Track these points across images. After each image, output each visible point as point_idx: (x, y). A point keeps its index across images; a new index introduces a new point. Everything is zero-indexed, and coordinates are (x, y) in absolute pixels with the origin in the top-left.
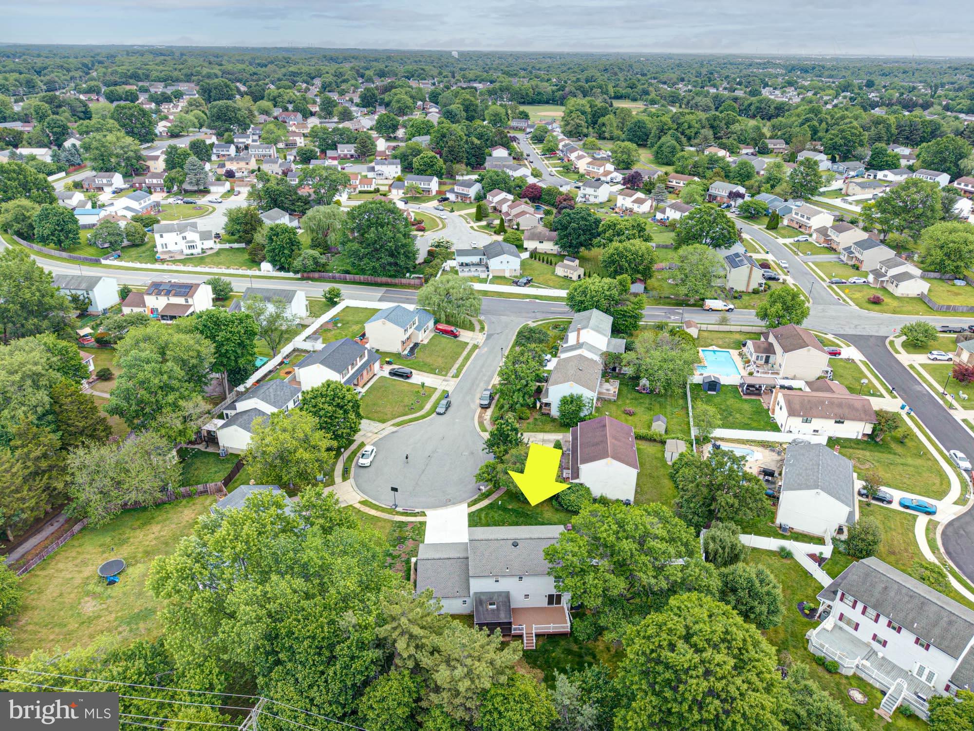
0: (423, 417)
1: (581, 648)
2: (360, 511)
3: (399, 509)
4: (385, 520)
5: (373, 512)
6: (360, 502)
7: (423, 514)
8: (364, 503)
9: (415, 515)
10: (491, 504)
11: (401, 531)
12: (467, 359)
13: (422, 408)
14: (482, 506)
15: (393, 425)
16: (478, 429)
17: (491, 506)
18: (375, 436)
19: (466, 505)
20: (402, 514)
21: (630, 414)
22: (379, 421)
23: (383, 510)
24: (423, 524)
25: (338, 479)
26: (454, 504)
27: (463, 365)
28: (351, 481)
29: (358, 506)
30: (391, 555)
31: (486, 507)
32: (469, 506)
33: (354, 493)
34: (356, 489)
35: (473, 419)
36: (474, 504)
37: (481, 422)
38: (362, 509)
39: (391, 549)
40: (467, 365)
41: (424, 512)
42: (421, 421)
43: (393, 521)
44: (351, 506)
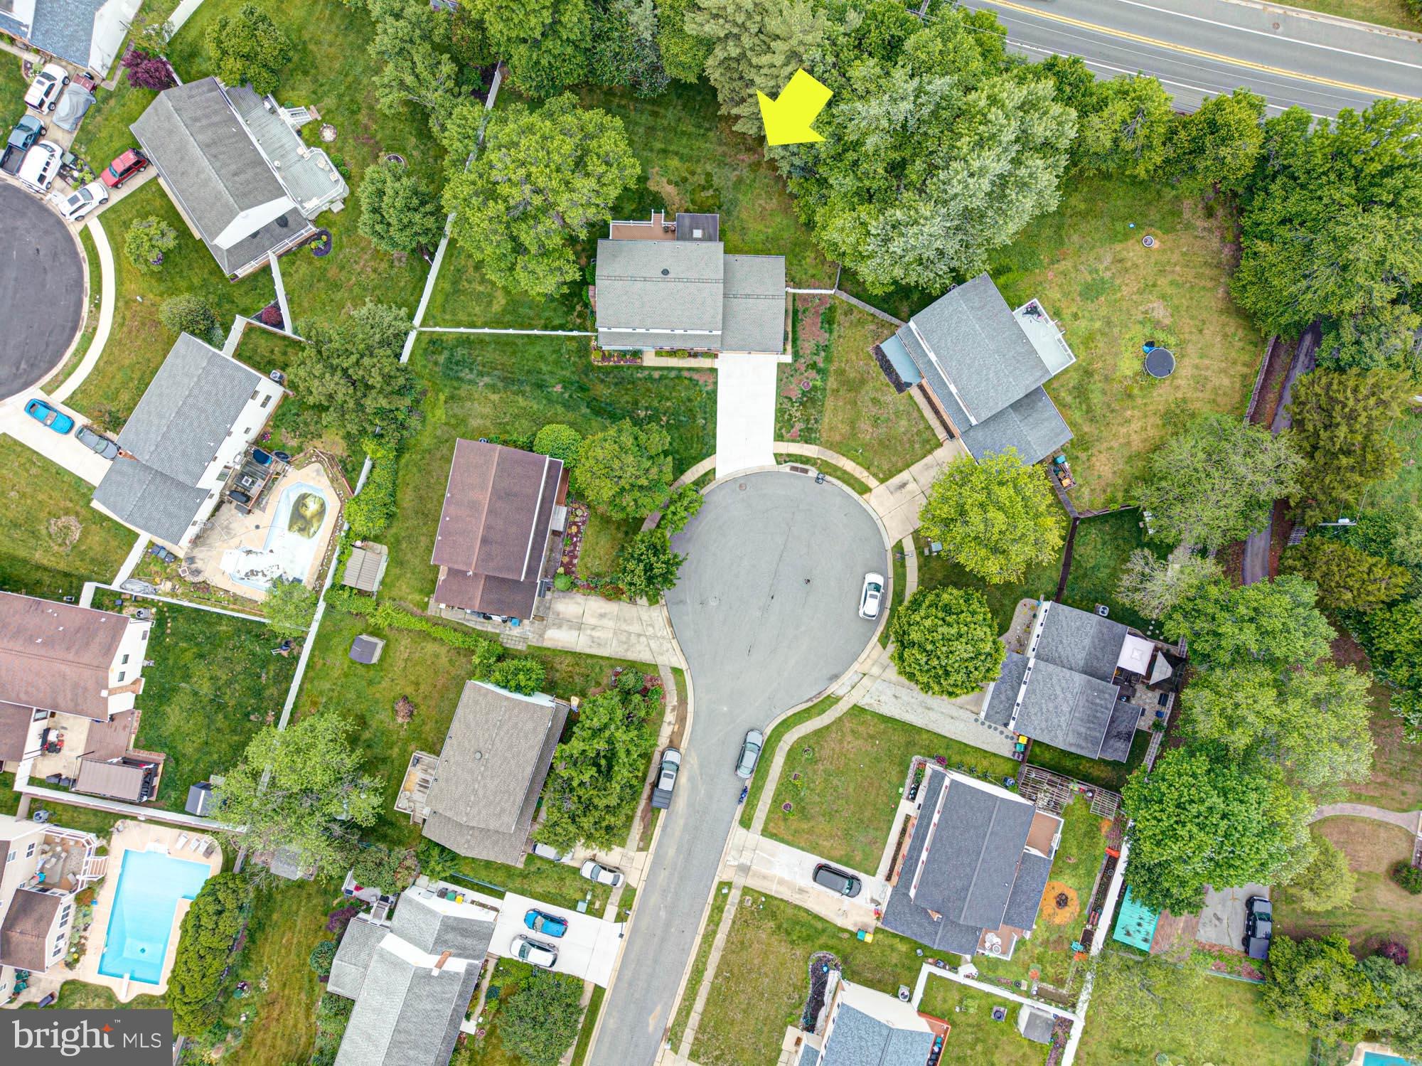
0: (786, 725)
2: (868, 469)
3: (813, 472)
4: (830, 446)
5: (848, 465)
6: (869, 489)
7: (780, 458)
8: (864, 488)
9: (790, 458)
10: (681, 472)
11: (808, 421)
12: (698, 972)
14: (694, 469)
15: (838, 699)
16: (686, 676)
17: (684, 466)
18: (865, 669)
19: (718, 475)
20: (806, 460)
22: (862, 710)
23: (835, 470)
24: (779, 437)
25: (909, 546)
26: (735, 480)
27: (709, 937)
28: (889, 544)
29: (872, 482)
30: (819, 371)
31: (689, 466)
32: (712, 471)
33: (881, 511)
34: (879, 522)
35: (696, 713)
36: (706, 474)
37: (683, 701)
38: (866, 474)
39: (819, 383)
40: (698, 940)
41: (779, 463)
42: (790, 713)
43: (821, 444)
44: (882, 481)
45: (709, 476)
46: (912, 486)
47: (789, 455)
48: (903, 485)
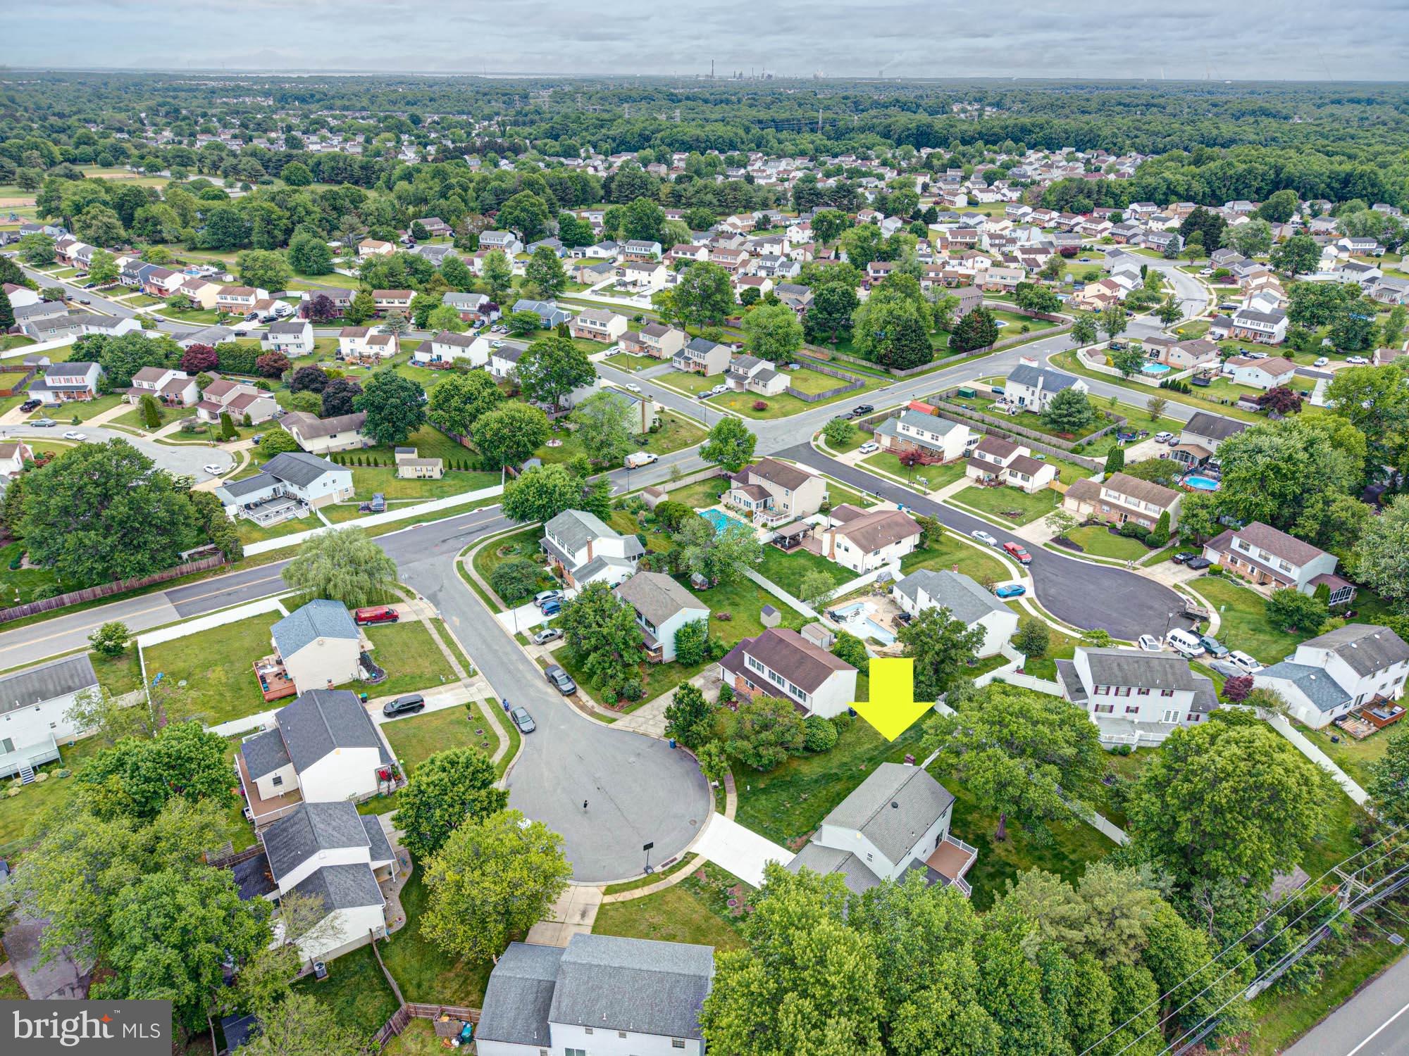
0: (515, 747)
1: (993, 866)
2: (622, 903)
3: (658, 869)
4: (666, 890)
5: (638, 893)
6: (604, 894)
7: (690, 857)
8: (609, 891)
9: (685, 862)
10: (739, 796)
11: (702, 889)
12: (450, 644)
13: (496, 739)
14: (735, 803)
16: (603, 724)
17: (743, 798)
19: (716, 814)
20: (673, 870)
21: (728, 619)
23: (644, 883)
24: (708, 864)
26: (703, 822)
27: (459, 656)
29: (608, 899)
30: (736, 919)
31: (740, 801)
32: (723, 812)
33: (582, 889)
35: (575, 715)
36: (724, 807)
37: (593, 714)
38: (620, 899)
39: (726, 912)
40: (464, 652)
41: (689, 853)
42: (518, 754)
43: (675, 886)
44: (602, 906)
45: (721, 807)
46: (577, 919)
47: (688, 862)
48: (583, 915)
